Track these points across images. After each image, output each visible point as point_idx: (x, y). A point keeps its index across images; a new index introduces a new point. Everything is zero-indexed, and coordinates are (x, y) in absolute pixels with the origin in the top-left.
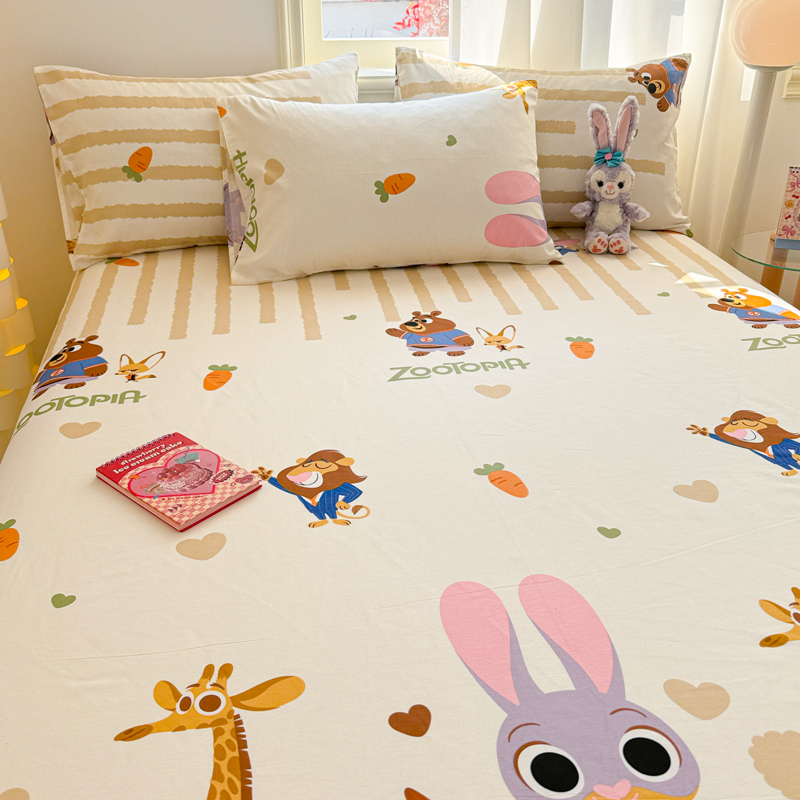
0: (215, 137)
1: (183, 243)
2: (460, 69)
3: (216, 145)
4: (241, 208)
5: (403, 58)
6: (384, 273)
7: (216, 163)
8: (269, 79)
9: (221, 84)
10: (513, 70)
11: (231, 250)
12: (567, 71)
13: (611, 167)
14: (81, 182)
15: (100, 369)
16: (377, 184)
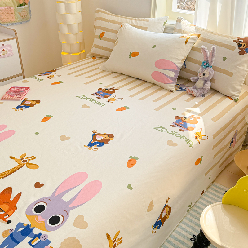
5: (178, 20)
9: (128, 19)
13: (203, 68)
16: (130, 53)
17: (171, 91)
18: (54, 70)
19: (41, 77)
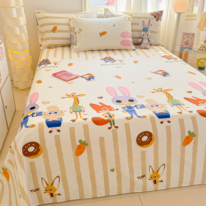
0: (69, 25)
1: (62, 45)
2: (117, 12)
3: (69, 26)
4: (74, 38)
5: (106, 10)
6: (101, 51)
7: (69, 30)
8: (79, 14)
9: (70, 15)
10: (127, 13)
11: (71, 46)
12: (138, 13)
13: (146, 32)
14: (43, 33)
15: (50, 63)
16: (100, 33)
17: (134, 50)
18: (45, 60)
19: (49, 65)
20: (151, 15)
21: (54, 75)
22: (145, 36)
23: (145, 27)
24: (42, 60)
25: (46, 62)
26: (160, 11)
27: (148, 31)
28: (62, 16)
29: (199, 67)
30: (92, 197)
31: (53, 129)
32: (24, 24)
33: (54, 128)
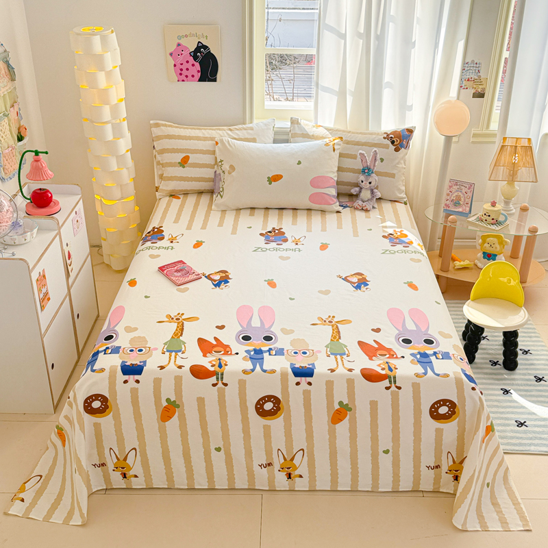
0: (214, 152)
1: (198, 191)
2: (315, 128)
4: (220, 180)
5: (293, 121)
6: (270, 210)
7: (213, 163)
8: (238, 129)
9: (218, 131)
11: (214, 196)
12: (360, 132)
13: (367, 175)
14: (163, 165)
15: (162, 238)
16: (269, 178)
17: (338, 212)
18: (156, 230)
19: (160, 244)
20: (384, 138)
21: (161, 269)
22: (365, 185)
23: (365, 165)
24: (150, 229)
25: (157, 234)
26: (407, 129)
27: (374, 175)
28: (201, 135)
29: (484, 253)
30: (187, 487)
31: (129, 378)
32: (127, 151)
33: (132, 376)
